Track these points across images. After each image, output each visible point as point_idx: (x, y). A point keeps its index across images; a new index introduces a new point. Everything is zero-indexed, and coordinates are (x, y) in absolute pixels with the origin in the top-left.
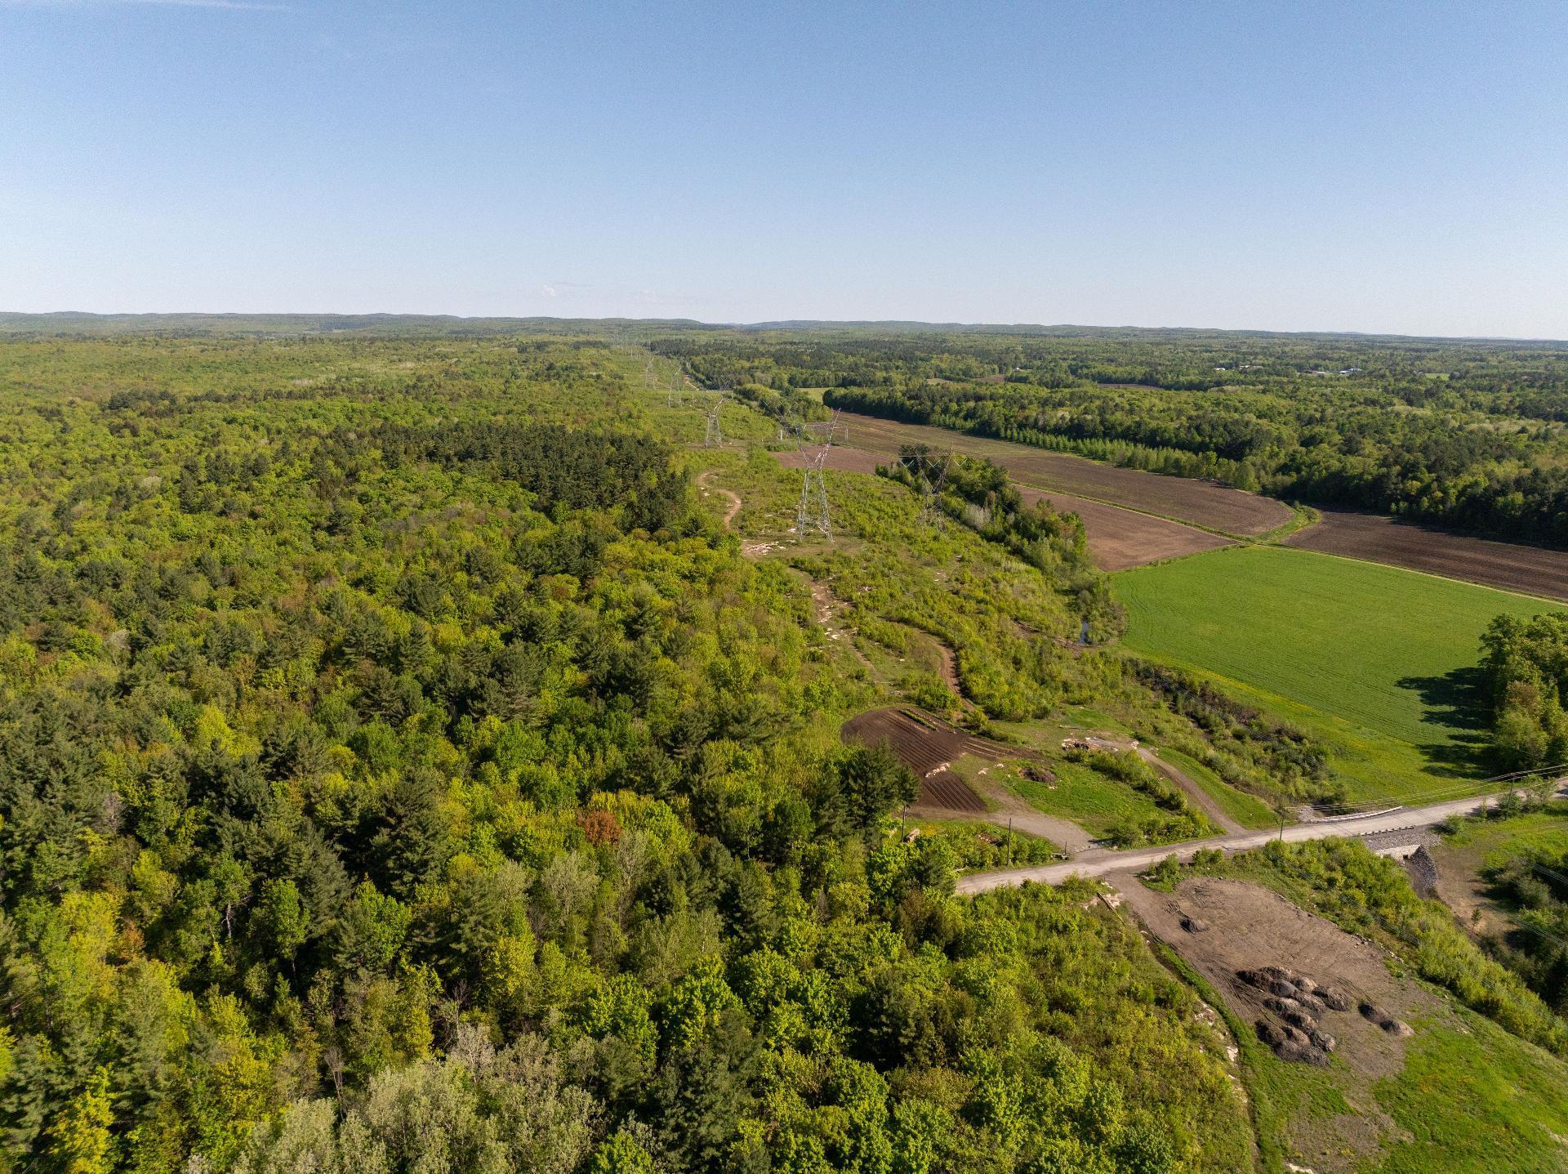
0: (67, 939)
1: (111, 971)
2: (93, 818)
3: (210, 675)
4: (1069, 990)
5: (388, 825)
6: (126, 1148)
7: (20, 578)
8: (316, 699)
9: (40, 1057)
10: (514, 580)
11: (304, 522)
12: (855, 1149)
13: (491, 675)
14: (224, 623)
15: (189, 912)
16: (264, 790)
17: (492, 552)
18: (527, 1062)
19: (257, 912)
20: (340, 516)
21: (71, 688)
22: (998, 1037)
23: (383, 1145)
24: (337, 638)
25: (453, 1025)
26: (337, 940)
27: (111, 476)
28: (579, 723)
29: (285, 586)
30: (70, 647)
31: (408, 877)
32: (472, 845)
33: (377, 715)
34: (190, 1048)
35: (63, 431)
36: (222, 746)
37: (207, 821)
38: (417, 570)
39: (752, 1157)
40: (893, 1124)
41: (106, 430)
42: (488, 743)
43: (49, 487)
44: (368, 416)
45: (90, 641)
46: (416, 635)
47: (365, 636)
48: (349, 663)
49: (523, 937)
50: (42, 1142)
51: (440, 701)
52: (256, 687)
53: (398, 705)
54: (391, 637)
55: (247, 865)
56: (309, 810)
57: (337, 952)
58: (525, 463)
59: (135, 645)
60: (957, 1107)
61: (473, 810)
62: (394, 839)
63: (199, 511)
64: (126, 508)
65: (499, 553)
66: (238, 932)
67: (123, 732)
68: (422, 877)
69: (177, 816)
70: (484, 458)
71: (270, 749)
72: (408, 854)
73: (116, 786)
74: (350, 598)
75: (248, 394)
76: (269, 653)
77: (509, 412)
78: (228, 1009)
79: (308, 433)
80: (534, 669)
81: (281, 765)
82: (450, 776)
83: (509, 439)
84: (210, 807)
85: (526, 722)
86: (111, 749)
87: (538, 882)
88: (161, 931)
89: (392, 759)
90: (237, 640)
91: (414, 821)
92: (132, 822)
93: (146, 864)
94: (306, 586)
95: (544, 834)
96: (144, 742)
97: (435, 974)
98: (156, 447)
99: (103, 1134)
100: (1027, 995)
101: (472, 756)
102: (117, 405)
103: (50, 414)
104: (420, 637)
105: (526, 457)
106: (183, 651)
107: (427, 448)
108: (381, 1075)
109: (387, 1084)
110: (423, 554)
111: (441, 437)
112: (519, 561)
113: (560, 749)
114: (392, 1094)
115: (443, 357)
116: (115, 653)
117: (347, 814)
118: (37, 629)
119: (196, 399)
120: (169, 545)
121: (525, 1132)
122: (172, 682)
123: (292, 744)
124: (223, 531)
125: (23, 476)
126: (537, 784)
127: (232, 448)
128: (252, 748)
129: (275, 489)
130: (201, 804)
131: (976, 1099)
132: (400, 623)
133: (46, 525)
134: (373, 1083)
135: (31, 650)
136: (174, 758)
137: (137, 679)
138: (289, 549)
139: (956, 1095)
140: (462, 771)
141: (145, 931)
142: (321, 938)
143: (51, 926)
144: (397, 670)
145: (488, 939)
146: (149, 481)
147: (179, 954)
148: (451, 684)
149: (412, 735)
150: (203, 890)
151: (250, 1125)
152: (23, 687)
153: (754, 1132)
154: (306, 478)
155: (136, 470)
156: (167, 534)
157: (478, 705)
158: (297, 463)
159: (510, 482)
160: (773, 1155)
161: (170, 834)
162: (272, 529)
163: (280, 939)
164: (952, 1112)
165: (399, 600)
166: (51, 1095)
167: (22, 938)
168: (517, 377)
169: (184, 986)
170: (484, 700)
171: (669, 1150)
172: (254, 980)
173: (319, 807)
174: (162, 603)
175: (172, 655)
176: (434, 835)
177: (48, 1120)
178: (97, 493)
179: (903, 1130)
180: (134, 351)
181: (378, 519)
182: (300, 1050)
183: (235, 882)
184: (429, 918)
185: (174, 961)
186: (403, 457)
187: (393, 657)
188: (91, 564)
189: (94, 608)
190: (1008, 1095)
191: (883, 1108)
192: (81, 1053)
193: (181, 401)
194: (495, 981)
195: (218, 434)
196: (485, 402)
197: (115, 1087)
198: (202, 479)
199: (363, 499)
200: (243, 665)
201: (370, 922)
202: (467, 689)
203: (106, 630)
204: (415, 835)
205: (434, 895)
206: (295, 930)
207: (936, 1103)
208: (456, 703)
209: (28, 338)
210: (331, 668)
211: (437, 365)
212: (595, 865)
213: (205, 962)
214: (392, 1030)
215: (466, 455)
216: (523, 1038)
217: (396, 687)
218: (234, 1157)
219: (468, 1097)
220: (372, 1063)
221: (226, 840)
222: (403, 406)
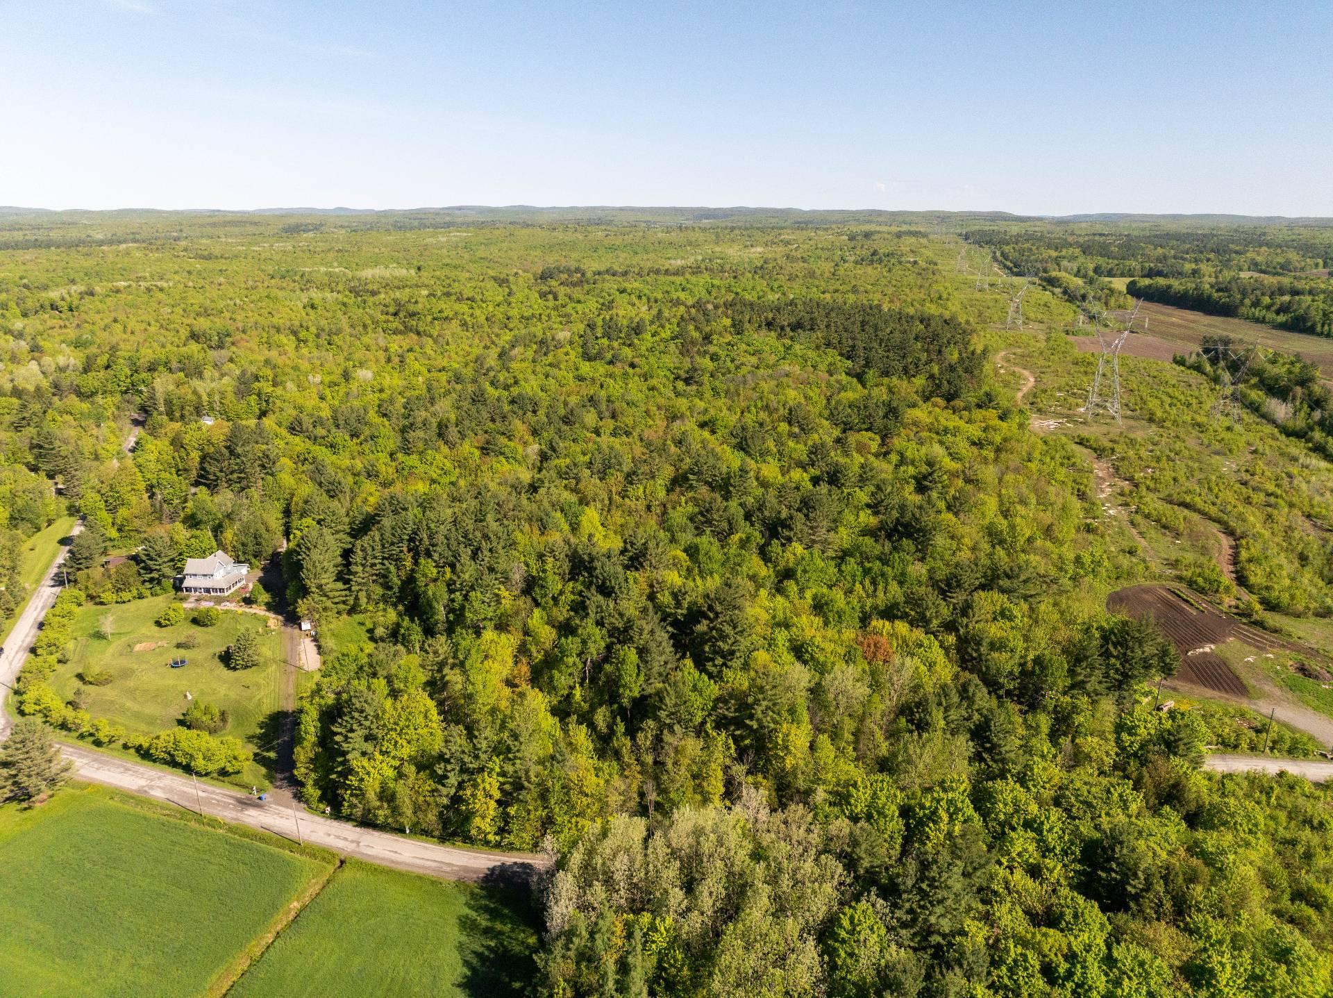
0: (482, 663)
1: (507, 691)
2: (506, 580)
3: (591, 484)
4: (1316, 886)
5: (707, 618)
6: (506, 818)
7: (474, 400)
8: (664, 513)
9: (459, 741)
10: (826, 433)
11: (668, 373)
12: (1070, 974)
13: (799, 510)
14: (604, 447)
15: (561, 660)
16: (621, 577)
17: (810, 408)
18: (794, 827)
19: (608, 667)
20: (696, 370)
21: (500, 484)
22: (1229, 911)
23: (678, 864)
24: (684, 467)
25: (740, 784)
26: (661, 700)
27: (538, 329)
28: (867, 558)
29: (651, 422)
30: (501, 453)
31: (719, 661)
32: (770, 645)
33: (708, 531)
34: (553, 758)
35: (510, 294)
36: (595, 540)
37: (580, 593)
38: (749, 419)
39: (973, 953)
40: (1109, 961)
41: (537, 295)
42: (791, 565)
43: (497, 336)
44: (723, 291)
45: (514, 451)
46: (743, 471)
47: (705, 467)
48: (691, 487)
49: (803, 726)
50: (456, 800)
51: (757, 526)
52: (623, 498)
53: (725, 525)
54: (724, 470)
55: (604, 631)
57: (660, 708)
58: (844, 335)
59: (544, 457)
60: (1177, 963)
62: (711, 629)
63: (595, 359)
64: (545, 354)
65: (816, 408)
66: (593, 680)
67: (530, 520)
68: (729, 664)
69: (560, 586)
70: (812, 329)
71: (629, 546)
72: (720, 643)
73: (523, 559)
74: (698, 436)
75: (636, 270)
76: (634, 473)
77: (836, 291)
78: (581, 735)
79: (677, 303)
80: (835, 507)
82: (759, 586)
83: (833, 314)
84: (583, 583)
85: (823, 552)
86: (521, 531)
87: (818, 684)
88: (542, 669)
89: (716, 566)
90: (613, 461)
91: (728, 618)
92: (531, 586)
93: (536, 619)
94: (665, 423)
95: (829, 647)
96: (543, 529)
97: (730, 741)
98: (569, 309)
99: (493, 804)
100: (1267, 879)
101: (777, 574)
102: (544, 276)
103: (502, 282)
104: (747, 472)
105: (846, 330)
106: (575, 465)
107: (766, 318)
108: (682, 809)
109: (686, 818)
110: (756, 406)
111: (778, 310)
112: (831, 417)
113: (849, 578)
114: (689, 826)
115: (787, 243)
116: (530, 462)
117: (678, 604)
118: (482, 438)
119: (599, 273)
120: (572, 384)
121: (785, 882)
122: (565, 487)
123: (644, 544)
124: (610, 376)
125: (482, 326)
126: (827, 604)
127: (621, 313)
128: (616, 544)
129: (650, 345)
130: (577, 581)
131: (1198, 962)
132: (732, 460)
133: (493, 363)
134: (676, 816)
135: (477, 453)
136: (562, 544)
137: (543, 482)
138: (656, 393)
139: (1177, 952)
140: (768, 585)
141: (532, 667)
142: (650, 696)
143: (473, 651)
144: (727, 497)
145: (776, 722)
146: (563, 335)
147: (551, 688)
148: (767, 513)
149: (733, 550)
150: (572, 644)
151: (587, 823)
152: (469, 479)
153: (978, 934)
154: (673, 339)
155: (555, 326)
156: (571, 375)
157: (787, 533)
158: (668, 326)
159: (830, 351)
160: (992, 956)
161: (554, 598)
162: (645, 377)
163: (621, 690)
164: (1171, 967)
165: (734, 441)
166: (464, 770)
167: (455, 657)
168: (845, 261)
169: (554, 711)
170: (791, 529)
171: (902, 928)
172: (601, 717)
173: (659, 595)
174: (565, 428)
175: (567, 467)
176: (742, 632)
177: (460, 786)
178: (527, 342)
179: (1119, 969)
180: (559, 235)
181: (723, 375)
182: (627, 777)
183: (595, 642)
184: (731, 696)
185: (549, 693)
186: (747, 325)
187: (724, 487)
188: (520, 394)
189: (519, 427)
190: (1234, 967)
191: (1102, 945)
192: (484, 745)
193: (589, 275)
194: (777, 757)
195: (613, 301)
196: (817, 282)
197: (503, 774)
198: (599, 335)
199: (714, 358)
200: (615, 480)
201: (687, 691)
202: (779, 519)
203: (525, 444)
204: (728, 629)
205: (737, 679)
206: (633, 686)
207: (1156, 954)
208: (769, 529)
209: (493, 225)
210: (678, 489)
211: (781, 250)
212: (868, 679)
213: (569, 697)
214: (694, 777)
215: (797, 326)
216: (793, 807)
217: (724, 511)
218: (574, 844)
219: (745, 843)
220: (676, 799)
221: (592, 610)
222: (751, 283)
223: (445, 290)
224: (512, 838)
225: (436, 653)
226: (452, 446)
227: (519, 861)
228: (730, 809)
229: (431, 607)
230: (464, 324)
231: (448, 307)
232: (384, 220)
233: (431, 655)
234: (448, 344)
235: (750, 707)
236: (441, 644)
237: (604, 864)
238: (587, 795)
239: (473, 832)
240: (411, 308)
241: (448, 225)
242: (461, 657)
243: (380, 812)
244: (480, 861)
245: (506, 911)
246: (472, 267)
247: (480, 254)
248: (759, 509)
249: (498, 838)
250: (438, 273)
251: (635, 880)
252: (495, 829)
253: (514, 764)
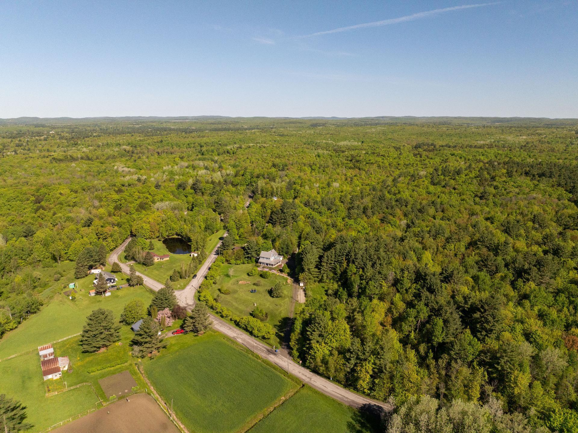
0: (371, 313)
1: (381, 327)
2: (385, 278)
3: (429, 241)
5: (480, 311)
6: (373, 383)
7: (380, 199)
8: (463, 258)
9: (357, 345)
10: (554, 229)
11: (472, 193)
13: (535, 266)
14: (437, 224)
15: (407, 318)
16: (439, 285)
17: (546, 216)
18: (516, 424)
19: (428, 325)
20: (486, 193)
21: (387, 236)
23: (452, 426)
24: (476, 238)
25: (488, 395)
26: (453, 346)
27: (411, 170)
28: (572, 296)
29: (461, 215)
30: (389, 223)
31: (484, 333)
32: (512, 330)
33: (485, 269)
34: (398, 362)
35: (400, 154)
36: (428, 266)
37: (419, 290)
38: (512, 218)
41: (412, 155)
42: (528, 292)
43: (393, 172)
44: (503, 156)
45: (395, 222)
46: (506, 243)
47: (486, 239)
48: (478, 248)
49: (526, 374)
50: (353, 370)
51: (511, 271)
52: (444, 249)
53: (494, 268)
54: (496, 242)
55: (428, 309)
56: (453, 297)
57: (452, 350)
58: (569, 181)
59: (408, 226)
61: (516, 317)
62: (481, 317)
63: (436, 185)
64: (414, 181)
65: (549, 216)
66: (421, 330)
67: (399, 253)
68: (489, 335)
69: (410, 285)
70: (550, 177)
71: (444, 272)
72: (485, 325)
73: (394, 270)
74: (483, 224)
75: (460, 145)
76: (450, 238)
77: (566, 159)
78: (412, 354)
79: (480, 161)
80: (556, 267)
81: (447, 278)
82: (509, 300)
83: (563, 170)
84: (420, 285)
85: (546, 289)
86: (395, 258)
87: (537, 355)
88: (397, 321)
89: (487, 287)
90: (441, 231)
91: (491, 313)
92: (396, 283)
93: (397, 298)
94: (468, 216)
95: (545, 337)
96: (405, 258)
97: (486, 373)
98: (426, 162)
99: (368, 376)
101: (520, 296)
102: (416, 147)
103: (397, 149)
104: (508, 244)
105: (570, 178)
106: (422, 231)
107: (525, 170)
108: (457, 400)
109: (459, 405)
110: (516, 212)
111: (532, 167)
112: (558, 221)
113: (560, 304)
114: (460, 409)
115: (540, 134)
116: (402, 227)
117: (466, 302)
118: (382, 215)
119: (442, 146)
120: (425, 195)
122: (417, 241)
123: (452, 272)
124: (443, 193)
125: (386, 168)
126: (546, 315)
127: (451, 164)
128: (438, 270)
129: (464, 180)
130: (418, 284)
132: (501, 237)
133: (390, 184)
134: (454, 402)
135: (379, 221)
136: (413, 266)
137: (407, 237)
138: (465, 202)
140: (514, 300)
141: (393, 319)
142: (447, 343)
143: (368, 307)
144: (496, 255)
145: (511, 369)
146: (423, 173)
147: (401, 330)
148: (517, 265)
149: (497, 281)
150: (413, 312)
151: (410, 395)
152: (374, 232)
154: (475, 177)
155: (419, 169)
156: (424, 191)
157: (527, 276)
158: (473, 171)
159: (560, 188)
161: (406, 290)
162: (460, 194)
163: (433, 338)
165: (503, 228)
166: (358, 358)
167: (360, 308)
168: (572, 144)
169: (401, 341)
170: (530, 275)
172: (422, 348)
173: (457, 297)
174: (419, 214)
175: (419, 232)
176: (497, 321)
177: (356, 365)
178: (406, 175)
180: (425, 129)
181: (500, 196)
182: (431, 378)
183: (423, 313)
184: (488, 351)
185: (399, 332)
186: (514, 173)
187: (496, 250)
188: (400, 198)
189: (398, 212)
192: (368, 349)
193: (437, 147)
194: (510, 386)
195: (448, 159)
196: (555, 154)
197: (375, 364)
198: (439, 174)
199: (496, 188)
200: (441, 240)
201: (466, 344)
202: (523, 269)
203: (400, 220)
204: (490, 318)
205: (493, 344)
206: (439, 337)
208: (517, 273)
209: (395, 124)
210: (471, 248)
211: (536, 138)
212: (567, 358)
213: (408, 336)
214: (465, 386)
215: (540, 175)
216: (516, 414)
217: (494, 261)
218: (403, 403)
219: (488, 425)
220: (455, 394)
221: (423, 298)
222: (518, 153)
223: (373, 151)
224: (375, 393)
225: (352, 305)
226: (368, 217)
227: (377, 404)
228: (482, 406)
229: (352, 285)
230: (379, 166)
231: (373, 159)
232: (350, 122)
233: (350, 305)
234: (371, 174)
235: (498, 358)
236: (355, 301)
237: (416, 416)
238: (411, 382)
239: (359, 386)
240: (358, 158)
241: (376, 124)
242: (362, 309)
243: (321, 368)
244: (360, 400)
245: (368, 425)
246: (385, 142)
247: (389, 137)
248: (513, 263)
249: (369, 392)
250: (370, 144)
251: (430, 428)
252: (368, 387)
253: (380, 361)
